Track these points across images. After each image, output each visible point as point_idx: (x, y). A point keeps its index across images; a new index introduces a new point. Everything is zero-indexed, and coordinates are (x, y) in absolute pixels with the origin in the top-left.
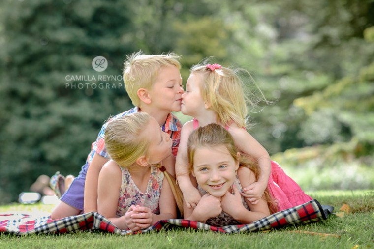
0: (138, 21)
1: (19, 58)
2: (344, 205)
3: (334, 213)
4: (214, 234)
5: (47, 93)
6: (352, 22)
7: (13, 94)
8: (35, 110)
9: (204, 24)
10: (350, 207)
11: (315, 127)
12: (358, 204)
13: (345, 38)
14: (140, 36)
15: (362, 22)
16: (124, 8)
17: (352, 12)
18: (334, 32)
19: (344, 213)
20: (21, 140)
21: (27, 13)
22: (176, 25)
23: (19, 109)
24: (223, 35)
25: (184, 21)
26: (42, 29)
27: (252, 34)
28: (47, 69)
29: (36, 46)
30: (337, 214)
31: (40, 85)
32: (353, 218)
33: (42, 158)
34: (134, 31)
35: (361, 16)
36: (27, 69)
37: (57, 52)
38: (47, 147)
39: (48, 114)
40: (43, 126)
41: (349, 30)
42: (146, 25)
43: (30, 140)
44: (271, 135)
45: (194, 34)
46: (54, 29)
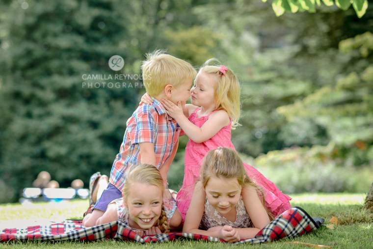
0: (132, 29)
1: (23, 63)
2: (333, 217)
3: (325, 225)
4: (222, 244)
5: (48, 95)
6: (330, 34)
7: (17, 95)
8: (36, 111)
9: (194, 32)
10: (338, 219)
11: (294, 129)
12: (345, 216)
13: (323, 48)
14: (134, 43)
15: (338, 33)
16: (120, 17)
17: (329, 25)
18: (312, 42)
19: (333, 225)
20: (23, 138)
21: (31, 20)
22: (168, 33)
23: (22, 109)
24: (210, 43)
25: (175, 29)
26: (44, 35)
27: (236, 42)
28: (48, 73)
29: (38, 51)
30: (328, 226)
31: (42, 88)
32: (341, 230)
33: (43, 155)
34: (129, 38)
35: (337, 28)
36: (30, 73)
37: (58, 57)
38: (47, 144)
39: (49, 114)
40: (44, 125)
41: (326, 41)
42: (140, 33)
43: (32, 139)
44: (254, 136)
45: (184, 43)
46: (55, 35)
